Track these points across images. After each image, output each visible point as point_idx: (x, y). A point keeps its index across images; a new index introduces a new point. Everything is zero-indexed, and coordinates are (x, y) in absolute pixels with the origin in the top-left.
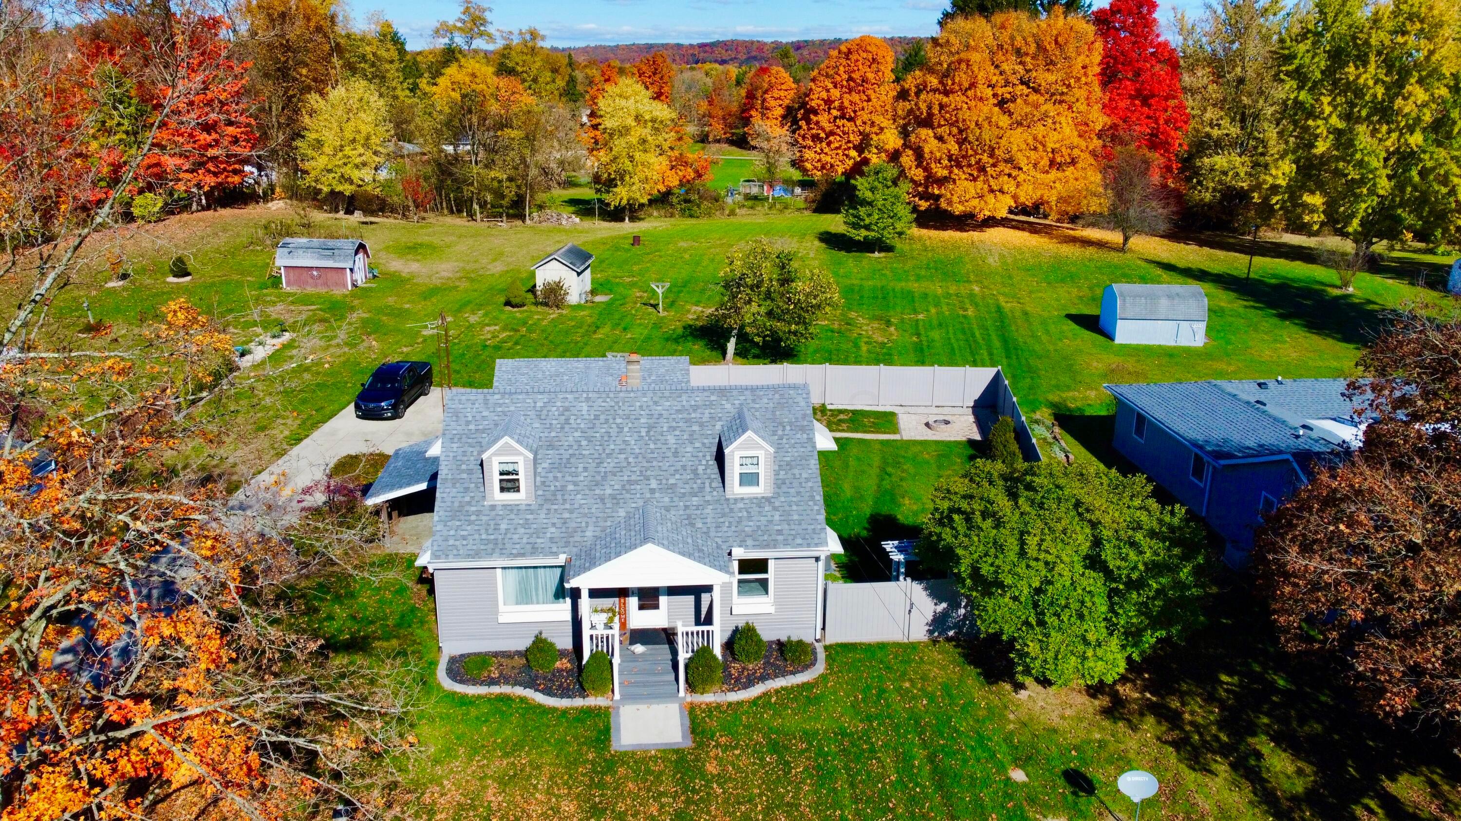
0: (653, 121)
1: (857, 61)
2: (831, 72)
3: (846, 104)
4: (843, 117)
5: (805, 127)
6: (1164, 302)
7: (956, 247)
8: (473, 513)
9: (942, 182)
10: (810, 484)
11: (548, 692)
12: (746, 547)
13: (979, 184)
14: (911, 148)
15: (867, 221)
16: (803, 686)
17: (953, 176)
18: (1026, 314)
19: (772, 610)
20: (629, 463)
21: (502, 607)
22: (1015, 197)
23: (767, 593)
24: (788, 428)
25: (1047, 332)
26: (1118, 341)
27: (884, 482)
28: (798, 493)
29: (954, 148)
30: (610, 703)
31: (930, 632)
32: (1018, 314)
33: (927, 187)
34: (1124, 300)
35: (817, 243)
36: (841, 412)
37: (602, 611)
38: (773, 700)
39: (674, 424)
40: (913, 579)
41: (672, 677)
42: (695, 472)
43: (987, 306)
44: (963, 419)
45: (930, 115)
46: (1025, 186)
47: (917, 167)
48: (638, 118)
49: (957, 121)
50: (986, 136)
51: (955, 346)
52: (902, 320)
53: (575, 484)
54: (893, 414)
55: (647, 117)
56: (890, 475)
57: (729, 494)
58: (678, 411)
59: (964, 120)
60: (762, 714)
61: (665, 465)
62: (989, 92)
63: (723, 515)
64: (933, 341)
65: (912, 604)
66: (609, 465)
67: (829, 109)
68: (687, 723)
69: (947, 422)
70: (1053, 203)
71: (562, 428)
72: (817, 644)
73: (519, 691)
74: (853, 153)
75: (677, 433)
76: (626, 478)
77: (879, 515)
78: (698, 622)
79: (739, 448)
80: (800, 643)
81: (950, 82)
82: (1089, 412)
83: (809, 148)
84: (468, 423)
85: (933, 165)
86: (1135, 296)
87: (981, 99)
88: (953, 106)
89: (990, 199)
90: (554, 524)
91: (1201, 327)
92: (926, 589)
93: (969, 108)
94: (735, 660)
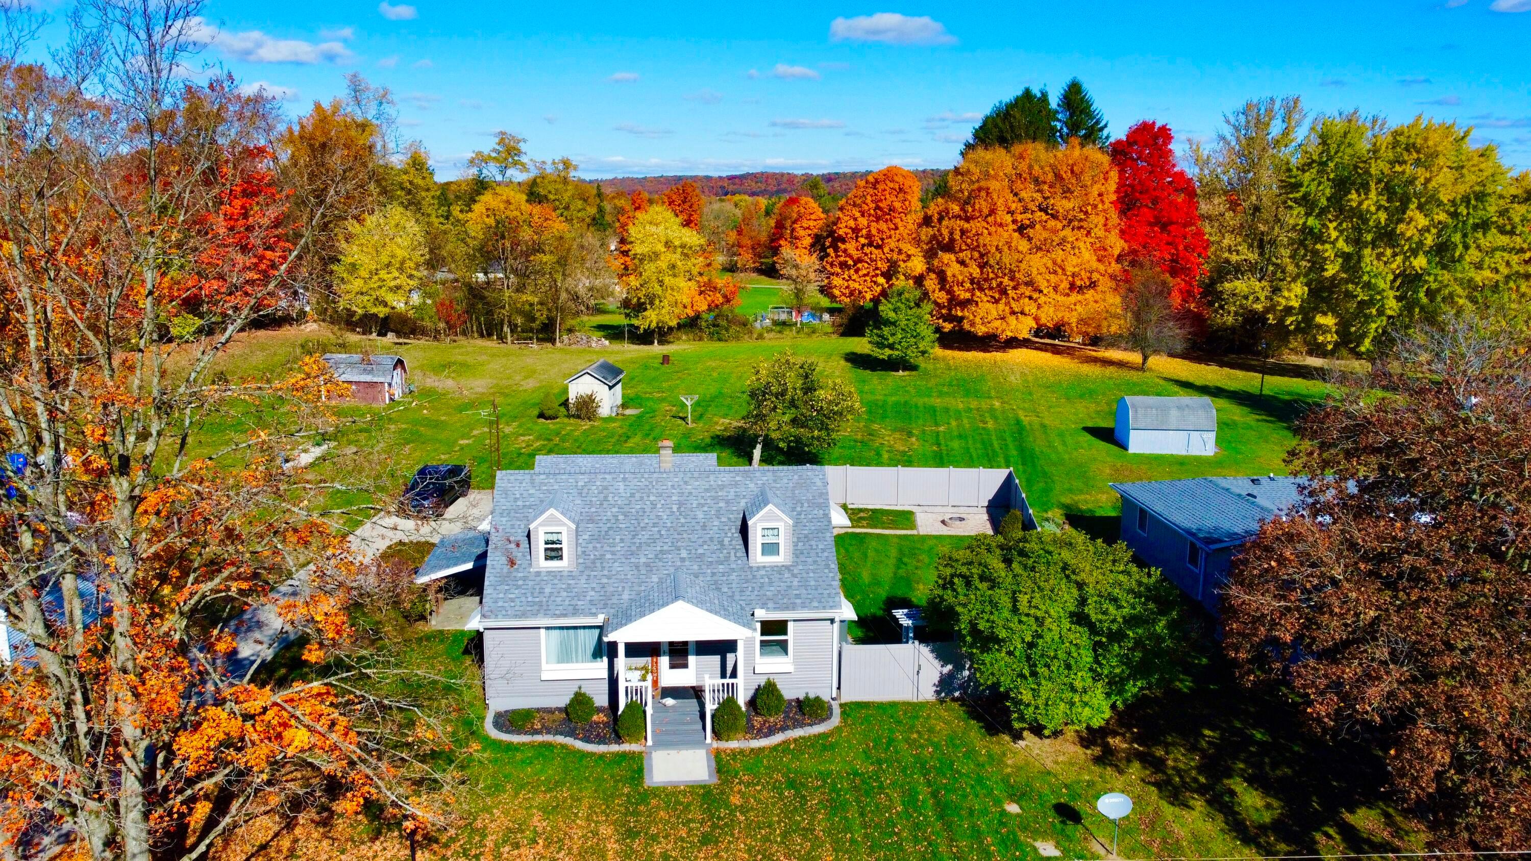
0: (683, 246)
1: (885, 190)
2: (859, 202)
3: (874, 232)
4: (870, 244)
5: (833, 254)
6: (1174, 413)
7: (979, 366)
8: (521, 578)
9: (964, 304)
10: (826, 554)
11: (587, 740)
12: (768, 609)
13: (1001, 306)
14: (934, 272)
15: (891, 340)
16: (819, 736)
17: (976, 299)
18: (1043, 426)
19: (790, 668)
20: (661, 535)
21: (544, 666)
22: (1036, 319)
23: (786, 653)
24: (806, 505)
25: (1064, 443)
26: (1132, 450)
27: (900, 571)
28: (815, 562)
29: (976, 271)
30: (643, 749)
31: (938, 693)
32: (1036, 426)
33: (950, 310)
34: (1136, 411)
35: (843, 362)
36: (861, 510)
37: (636, 669)
38: (792, 747)
39: (703, 501)
40: (920, 642)
41: (699, 726)
42: (721, 543)
43: (1006, 419)
44: (977, 517)
45: (952, 240)
46: (1046, 307)
47: (940, 290)
48: (668, 244)
49: (978, 246)
50: (1006, 260)
51: (974, 455)
52: (924, 432)
53: (613, 553)
54: (911, 513)
55: (677, 243)
56: (905, 564)
57: (752, 562)
58: (707, 490)
59: (985, 245)
60: (781, 759)
61: (694, 537)
62: (1009, 218)
63: (747, 581)
64: (952, 450)
65: (920, 666)
66: (644, 536)
67: (857, 237)
68: (714, 764)
69: (961, 519)
70: (1074, 325)
71: (601, 504)
72: (833, 702)
73: (560, 739)
74: (881, 280)
75: (706, 509)
76: (659, 548)
77: (895, 597)
78: (723, 675)
79: (761, 520)
80: (817, 699)
81: (970, 209)
82: (1100, 513)
83: (837, 275)
84: (516, 499)
85: (956, 288)
86: (1147, 407)
87: (1001, 225)
88: (974, 231)
89: (1012, 320)
90: (593, 589)
91: (1211, 437)
92: (932, 651)
93: (990, 234)
94: (757, 714)
